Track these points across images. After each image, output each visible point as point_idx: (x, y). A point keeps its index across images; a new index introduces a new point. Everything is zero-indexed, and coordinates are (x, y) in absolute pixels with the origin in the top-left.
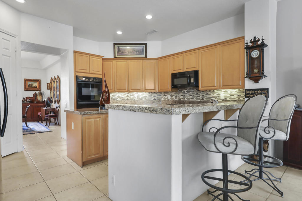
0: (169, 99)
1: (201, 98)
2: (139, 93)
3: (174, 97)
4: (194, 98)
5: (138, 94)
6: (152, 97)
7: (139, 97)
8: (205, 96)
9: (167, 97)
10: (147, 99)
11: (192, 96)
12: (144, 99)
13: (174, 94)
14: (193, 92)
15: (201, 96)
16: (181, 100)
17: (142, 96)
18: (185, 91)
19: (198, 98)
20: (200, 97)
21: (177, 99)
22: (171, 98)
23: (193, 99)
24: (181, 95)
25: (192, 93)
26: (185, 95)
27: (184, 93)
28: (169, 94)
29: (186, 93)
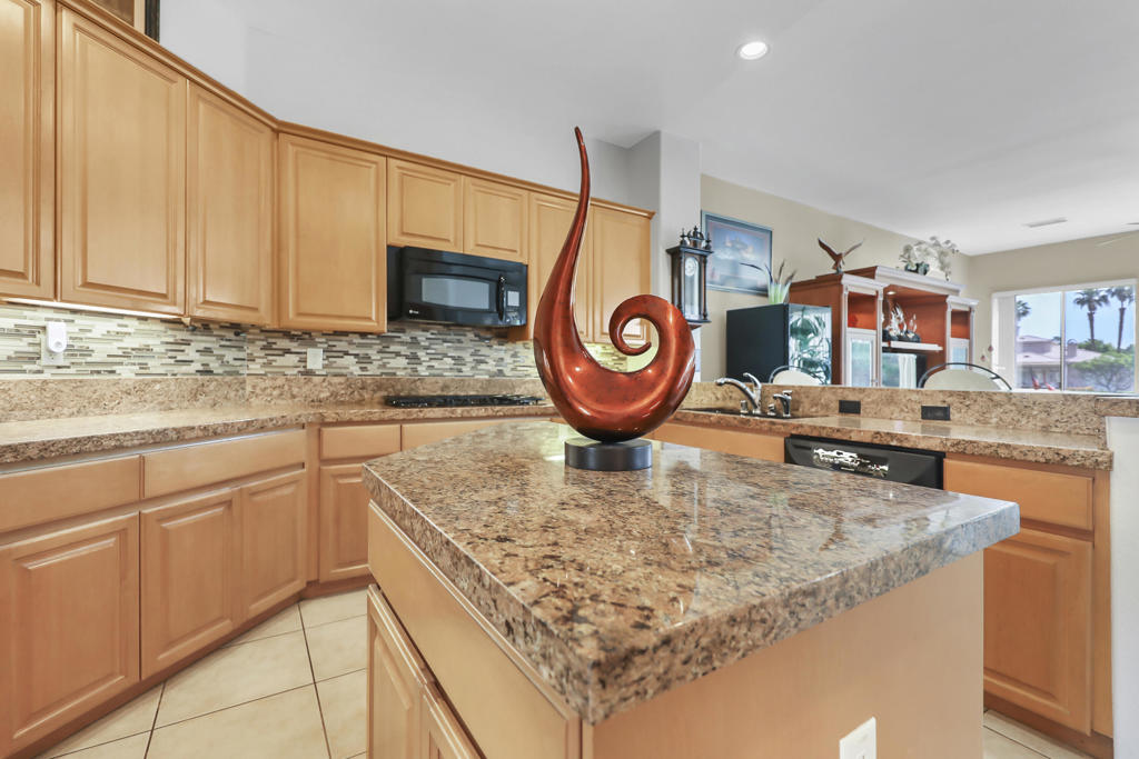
0: (309, 373)
1: (495, 369)
2: (81, 321)
3: (350, 360)
4: (464, 369)
5: (74, 329)
6: (190, 352)
7: (87, 352)
8: (508, 359)
9: (292, 359)
10: (155, 366)
11: (453, 358)
12: (127, 373)
13: (351, 343)
14: (459, 341)
15: (492, 362)
16: (394, 374)
17: (114, 348)
18: (422, 336)
19: (483, 366)
20: (491, 366)
21: (373, 369)
22: (325, 367)
23: (460, 371)
24: (398, 354)
25: (456, 349)
26: (421, 354)
27: (414, 342)
28: (314, 345)
29: (427, 344)
